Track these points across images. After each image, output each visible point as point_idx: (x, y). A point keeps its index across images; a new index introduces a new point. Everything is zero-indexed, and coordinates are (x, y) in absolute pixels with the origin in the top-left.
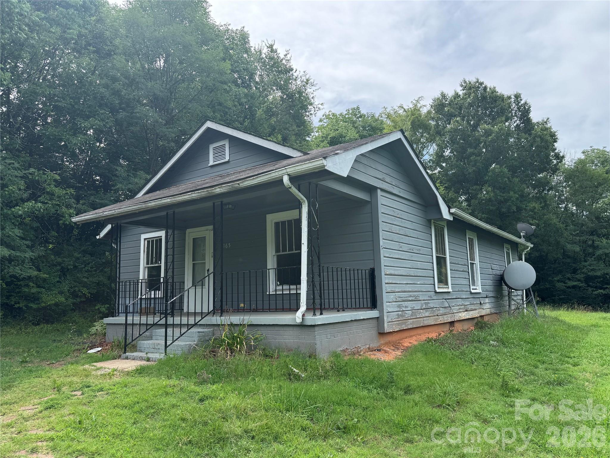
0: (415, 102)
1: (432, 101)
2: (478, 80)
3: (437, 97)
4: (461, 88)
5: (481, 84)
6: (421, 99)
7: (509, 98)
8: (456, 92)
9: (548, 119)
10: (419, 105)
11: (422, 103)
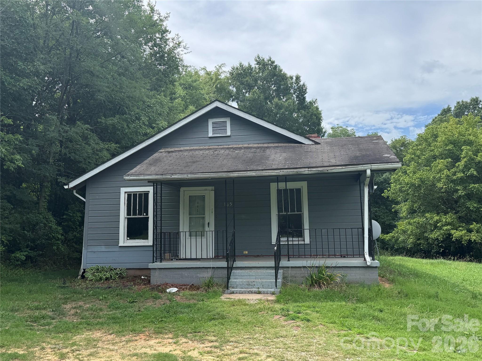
0: (218, 67)
1: (231, 69)
2: (271, 59)
3: (235, 66)
4: (256, 63)
5: (273, 62)
6: (223, 65)
7: (292, 78)
8: (249, 64)
9: (316, 100)
10: (221, 71)
11: (224, 69)
